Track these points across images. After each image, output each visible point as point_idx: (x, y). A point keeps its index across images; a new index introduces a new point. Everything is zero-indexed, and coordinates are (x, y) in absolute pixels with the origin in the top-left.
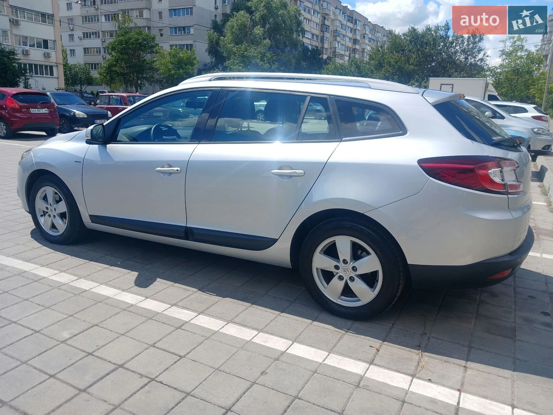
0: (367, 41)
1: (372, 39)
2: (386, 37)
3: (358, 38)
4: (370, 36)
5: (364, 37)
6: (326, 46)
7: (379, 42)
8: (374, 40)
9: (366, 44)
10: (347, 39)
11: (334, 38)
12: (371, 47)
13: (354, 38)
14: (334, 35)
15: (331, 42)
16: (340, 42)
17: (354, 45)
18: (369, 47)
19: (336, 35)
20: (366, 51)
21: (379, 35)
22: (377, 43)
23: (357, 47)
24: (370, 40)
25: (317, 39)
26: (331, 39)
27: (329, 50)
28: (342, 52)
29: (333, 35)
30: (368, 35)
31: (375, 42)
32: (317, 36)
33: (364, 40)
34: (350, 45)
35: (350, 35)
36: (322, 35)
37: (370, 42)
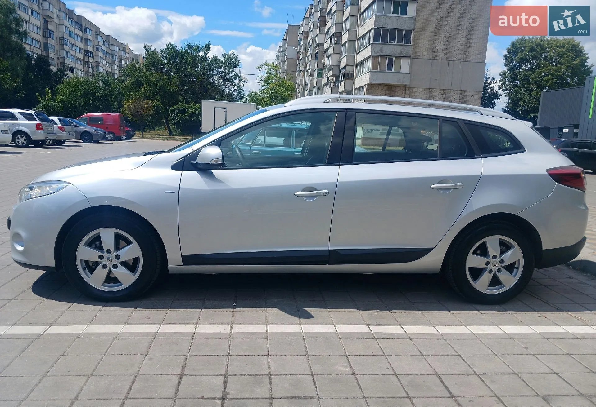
0: (101, 54)
1: (107, 52)
2: (122, 51)
3: (91, 49)
4: (104, 48)
5: (97, 49)
6: (52, 55)
7: (115, 56)
8: (109, 54)
9: (101, 57)
10: (77, 50)
11: (60, 46)
12: (107, 62)
13: (86, 48)
14: (61, 43)
15: (57, 51)
16: (69, 52)
17: (86, 57)
18: (103, 60)
19: (63, 43)
20: (101, 65)
21: (115, 48)
22: (113, 57)
23: (90, 60)
24: (105, 53)
25: (40, 46)
26: (57, 47)
27: (56, 62)
28: (73, 65)
29: (58, 43)
30: (102, 47)
31: (111, 55)
32: (39, 42)
33: (97, 52)
34: (81, 56)
35: (81, 45)
36: (45, 41)
37: (105, 55)
